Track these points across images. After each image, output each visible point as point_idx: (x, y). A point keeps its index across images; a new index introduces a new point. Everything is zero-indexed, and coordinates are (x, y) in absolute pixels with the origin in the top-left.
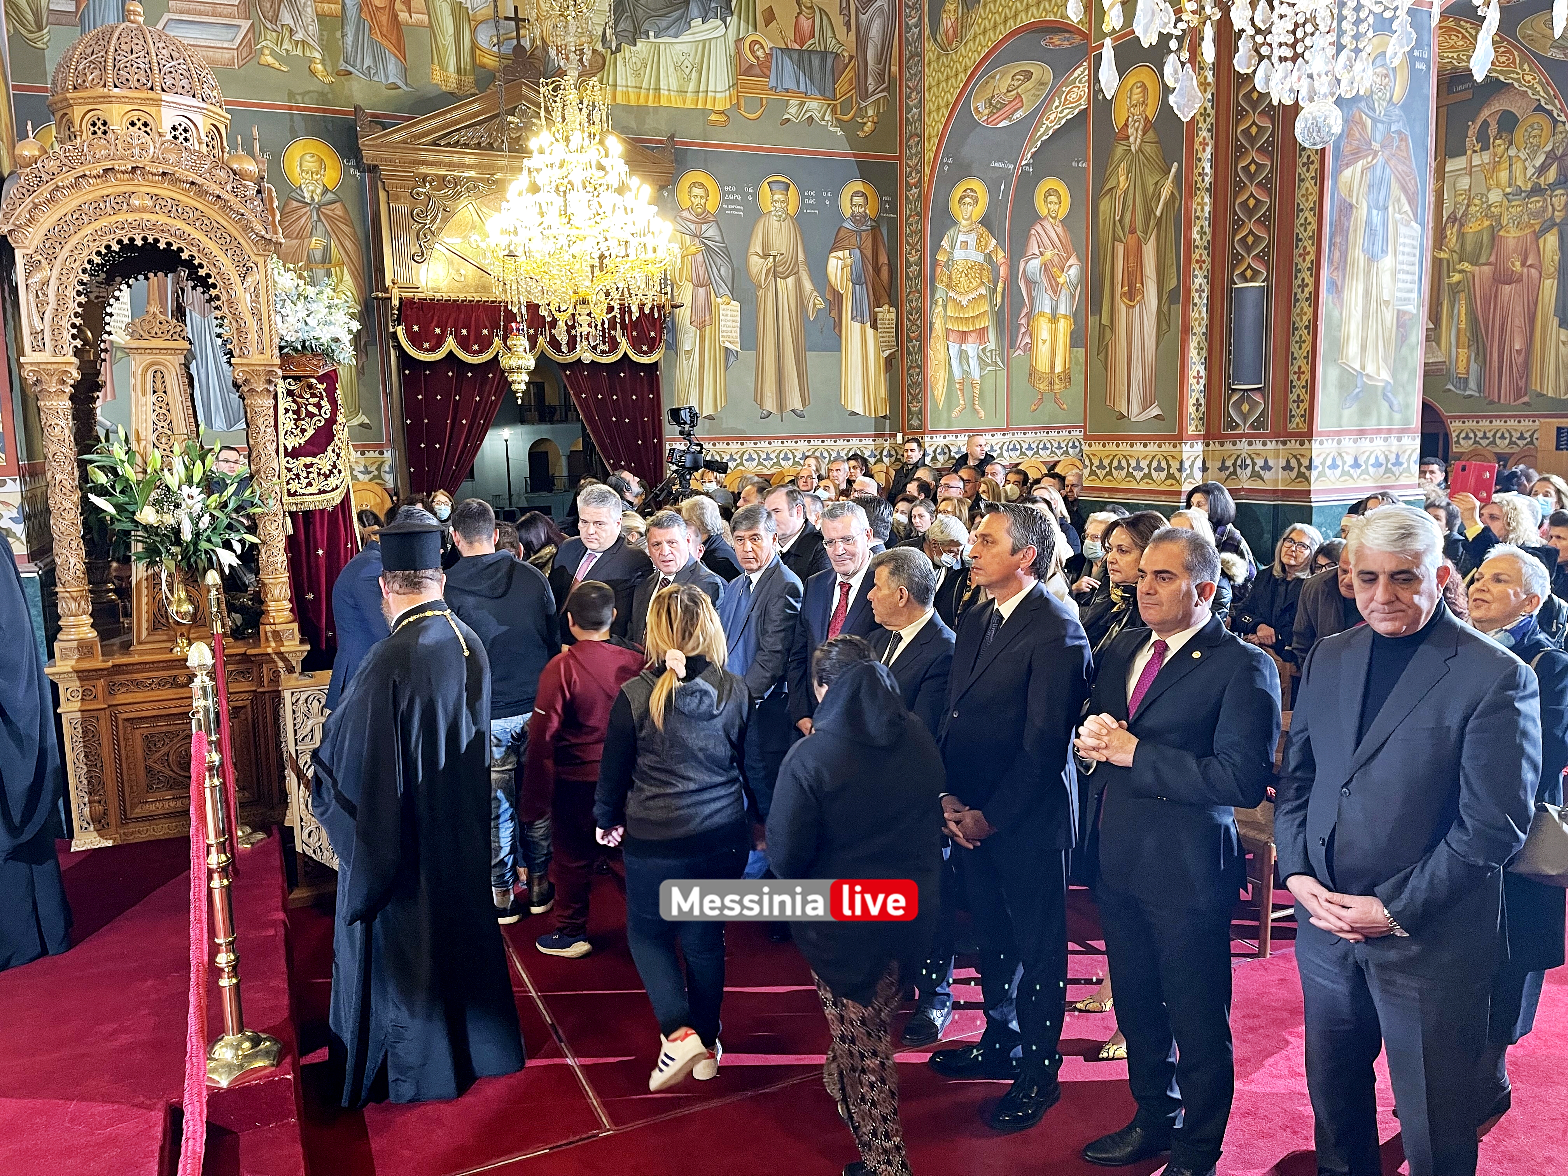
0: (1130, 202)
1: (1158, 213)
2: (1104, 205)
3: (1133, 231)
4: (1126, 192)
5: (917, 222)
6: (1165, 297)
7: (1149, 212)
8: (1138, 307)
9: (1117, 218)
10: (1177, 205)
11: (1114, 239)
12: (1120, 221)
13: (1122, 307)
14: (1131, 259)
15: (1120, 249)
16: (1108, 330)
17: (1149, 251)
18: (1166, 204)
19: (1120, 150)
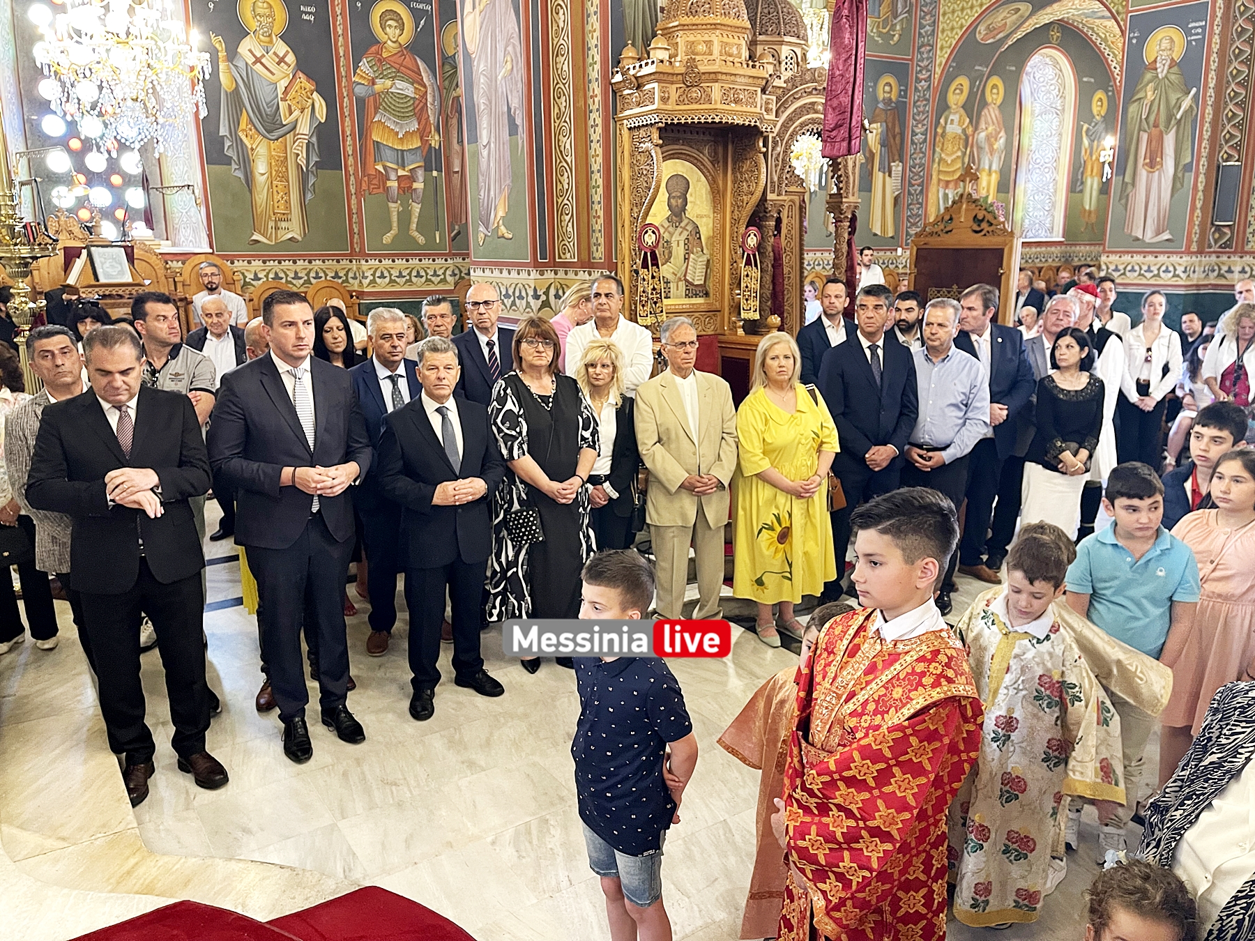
0: (1155, 108)
1: (1178, 117)
2: (1133, 108)
3: (1156, 126)
4: (1152, 102)
5: (925, 105)
6: (1180, 167)
7: (1170, 117)
8: (1157, 173)
9: (1144, 117)
10: (1194, 113)
11: (1140, 130)
12: (1146, 119)
13: (1143, 173)
14: (1154, 143)
15: (1145, 137)
16: (1130, 187)
17: (1169, 140)
18: (1186, 112)
19: (1149, 76)
